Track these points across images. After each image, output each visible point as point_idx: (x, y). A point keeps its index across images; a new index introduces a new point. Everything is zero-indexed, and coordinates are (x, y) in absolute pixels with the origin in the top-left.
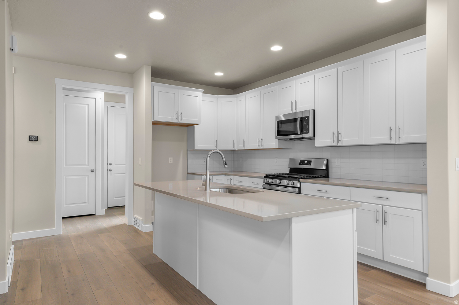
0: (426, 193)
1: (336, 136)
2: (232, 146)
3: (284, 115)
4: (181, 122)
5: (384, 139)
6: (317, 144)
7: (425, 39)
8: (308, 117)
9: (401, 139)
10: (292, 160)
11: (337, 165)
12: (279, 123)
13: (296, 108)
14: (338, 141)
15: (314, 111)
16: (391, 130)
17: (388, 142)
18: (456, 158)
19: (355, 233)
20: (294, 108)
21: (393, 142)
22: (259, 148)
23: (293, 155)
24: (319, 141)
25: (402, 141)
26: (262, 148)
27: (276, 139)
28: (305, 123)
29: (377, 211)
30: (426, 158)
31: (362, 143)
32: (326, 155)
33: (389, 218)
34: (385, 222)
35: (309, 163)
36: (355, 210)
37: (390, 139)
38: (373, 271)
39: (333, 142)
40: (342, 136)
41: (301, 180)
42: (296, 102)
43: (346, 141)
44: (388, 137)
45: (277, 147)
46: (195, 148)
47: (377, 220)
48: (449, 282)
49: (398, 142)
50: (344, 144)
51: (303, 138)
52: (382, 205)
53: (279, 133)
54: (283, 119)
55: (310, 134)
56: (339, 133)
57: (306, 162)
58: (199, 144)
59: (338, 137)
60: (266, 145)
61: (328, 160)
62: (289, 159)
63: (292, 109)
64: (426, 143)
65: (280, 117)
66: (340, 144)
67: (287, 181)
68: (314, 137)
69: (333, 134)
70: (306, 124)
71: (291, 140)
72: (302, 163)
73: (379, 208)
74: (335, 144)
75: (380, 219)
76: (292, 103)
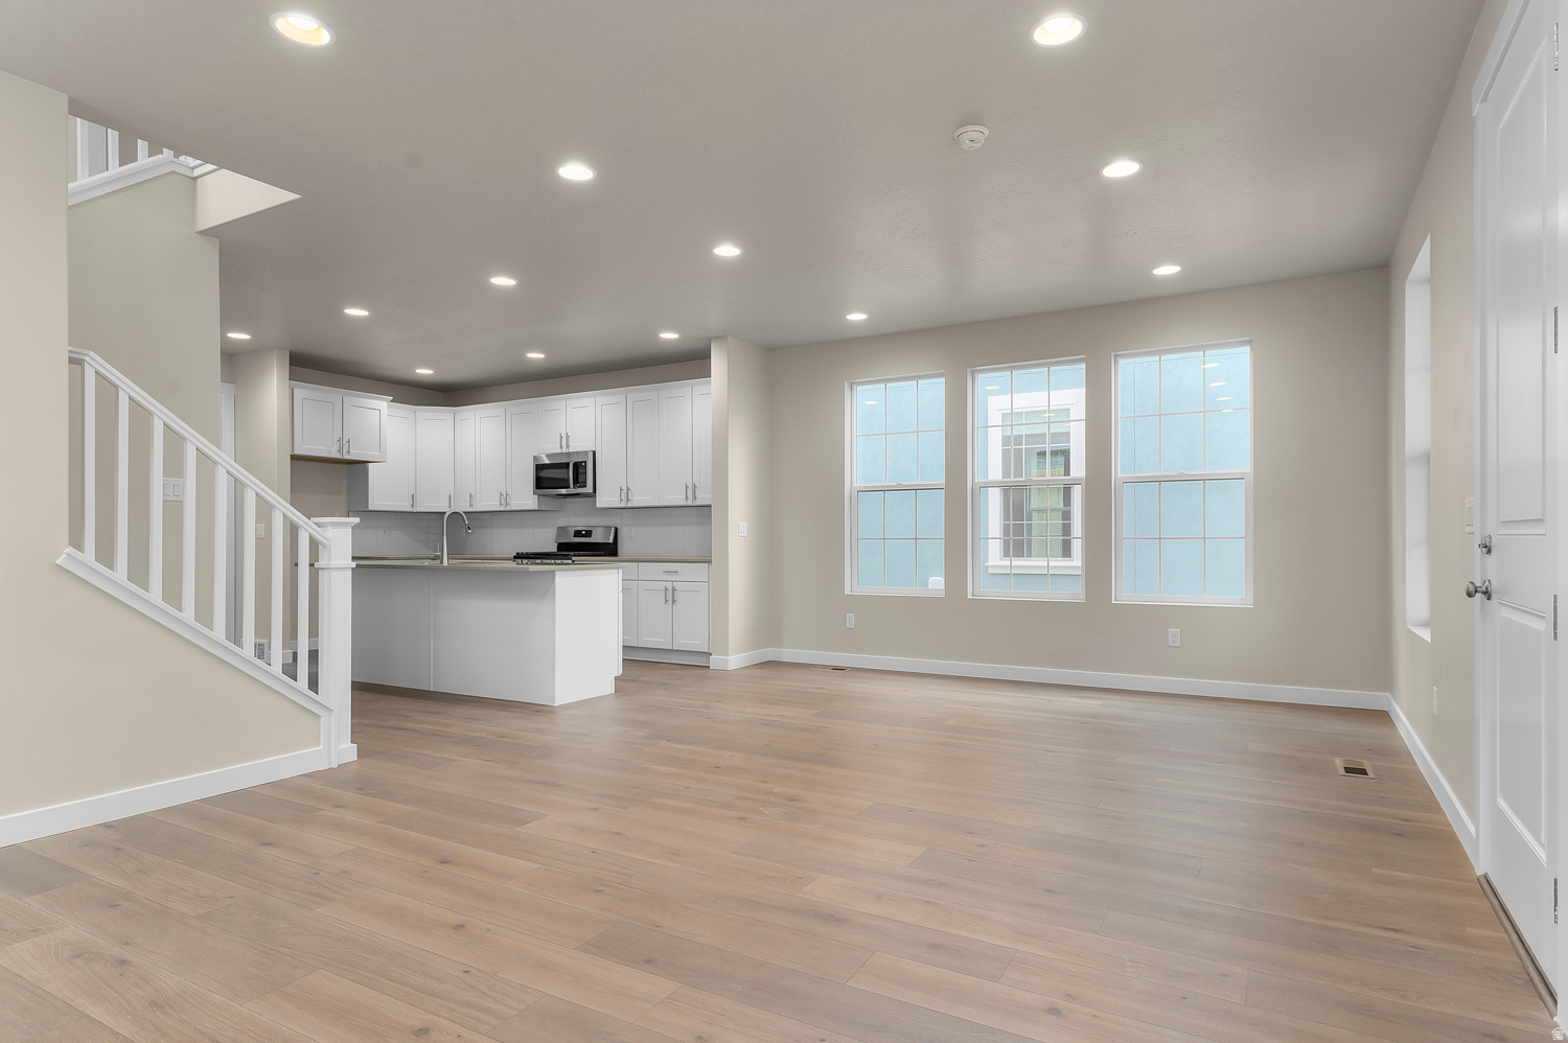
0: (711, 561)
1: (624, 493)
2: (447, 504)
3: (548, 456)
4: (346, 457)
5: (677, 498)
6: (600, 504)
7: (710, 383)
8: (585, 462)
9: (695, 500)
10: (562, 530)
11: (628, 535)
12: (539, 468)
13: (568, 446)
14: (628, 500)
15: (594, 453)
16: (687, 488)
17: (684, 503)
19: (621, 595)
20: (564, 444)
21: (690, 503)
22: (502, 509)
23: (562, 522)
24: (604, 500)
25: (698, 503)
26: (508, 509)
27: (534, 493)
28: (581, 471)
29: (666, 589)
31: (657, 504)
32: (614, 521)
33: (680, 596)
34: (674, 601)
35: (589, 534)
36: (620, 571)
37: (687, 500)
39: (621, 502)
40: (632, 493)
41: (574, 558)
42: (568, 437)
43: (637, 501)
45: (536, 508)
46: (370, 508)
47: (666, 601)
48: (727, 655)
49: (694, 504)
50: (635, 505)
51: (578, 494)
52: (672, 581)
53: (540, 483)
54: (547, 461)
55: (589, 489)
56: (628, 489)
57: (584, 533)
58: (378, 500)
59: (627, 495)
60: (515, 505)
61: (616, 529)
62: (555, 530)
63: (561, 447)
64: (711, 506)
65: (541, 458)
66: (629, 505)
68: (594, 494)
69: (621, 489)
70: (584, 473)
71: (560, 497)
72: (578, 534)
73: (670, 586)
74: (623, 505)
75: (670, 598)
76: (561, 437)
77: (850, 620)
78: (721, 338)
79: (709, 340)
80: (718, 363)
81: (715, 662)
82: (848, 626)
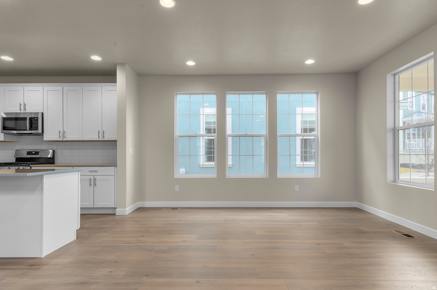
0: (116, 166)
1: (61, 134)
6: (45, 139)
7: (116, 86)
8: (37, 118)
9: (105, 138)
10: (18, 151)
11: (62, 154)
12: (5, 120)
13: (25, 109)
14: (64, 137)
15: (43, 114)
16: (99, 132)
17: (98, 139)
18: (130, 148)
19: (80, 185)
21: (100, 139)
23: (18, 147)
24: (47, 137)
25: (105, 139)
27: (2, 132)
28: (34, 122)
29: (90, 179)
30: (117, 149)
31: (81, 139)
32: (52, 147)
33: (98, 183)
34: (95, 185)
35: (37, 153)
36: (79, 172)
37: (99, 138)
38: (87, 215)
39: (60, 138)
40: (66, 134)
41: (31, 166)
42: (25, 105)
43: (69, 138)
44: (98, 136)
45: (3, 140)
47: (91, 185)
48: (125, 208)
49: (103, 140)
50: (68, 139)
52: (94, 176)
53: (4, 128)
55: (40, 131)
56: (64, 132)
57: (34, 153)
59: (63, 135)
61: (54, 151)
62: (15, 151)
63: (20, 110)
64: (116, 141)
66: (65, 139)
67: (17, 167)
68: (42, 134)
69: (60, 132)
70: (36, 123)
71: (18, 135)
72: (29, 153)
73: (92, 177)
74: (61, 139)
75: (92, 184)
76: (21, 105)
77: (177, 188)
78: (122, 64)
79: (116, 65)
80: (121, 77)
81: (118, 212)
82: (176, 191)
